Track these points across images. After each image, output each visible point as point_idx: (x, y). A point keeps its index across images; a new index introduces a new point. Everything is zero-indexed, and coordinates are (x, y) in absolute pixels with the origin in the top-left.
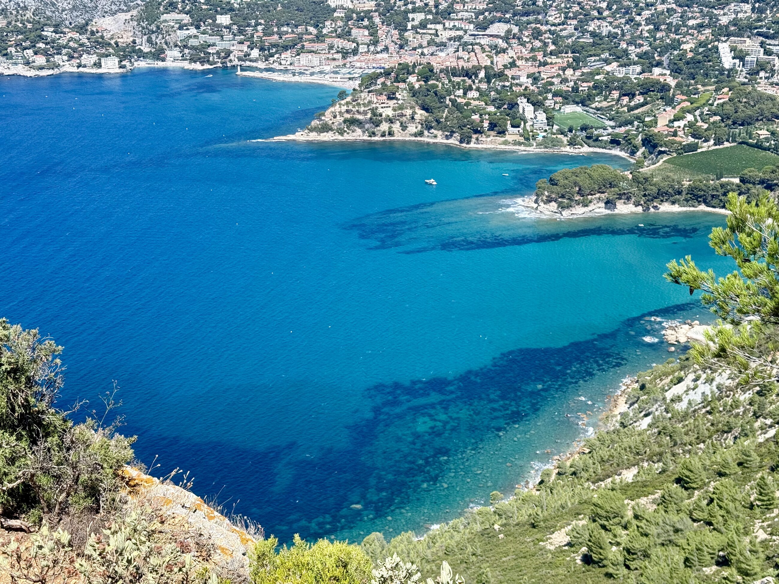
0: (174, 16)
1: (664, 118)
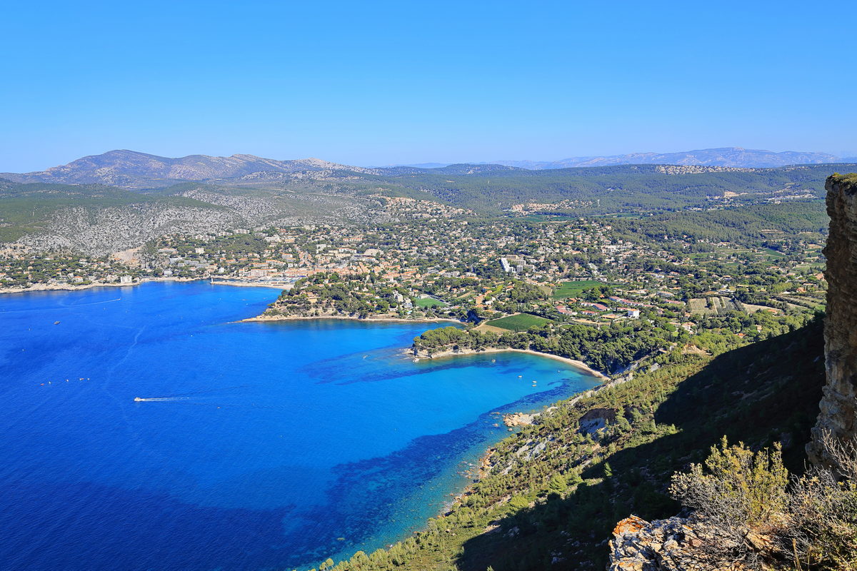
1: (479, 300)
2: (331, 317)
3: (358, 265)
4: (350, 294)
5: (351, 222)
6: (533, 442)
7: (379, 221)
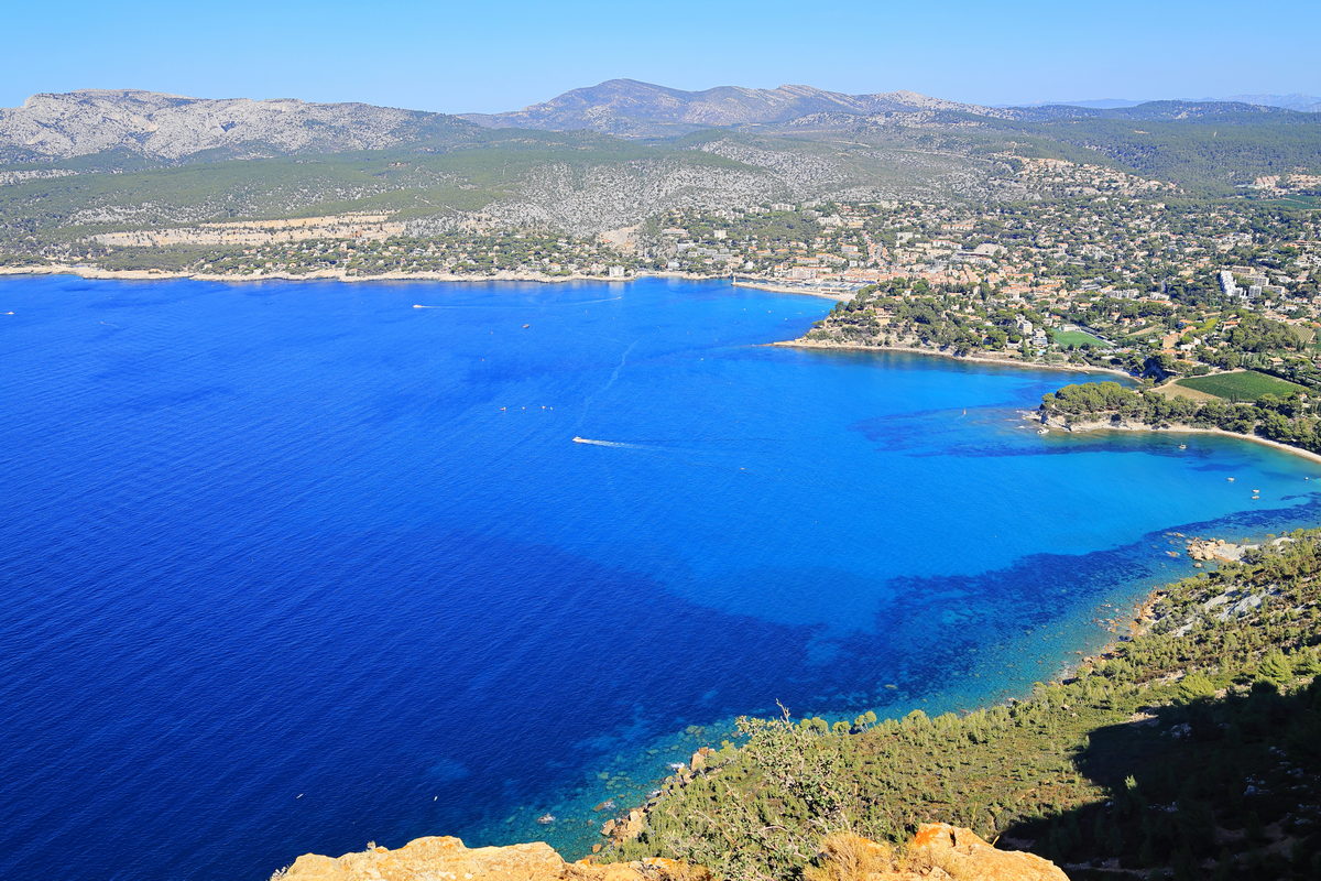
0: (673, 230)
1: (1169, 341)
2: (910, 349)
3: (963, 269)
4: (943, 316)
5: (958, 197)
6: (1239, 592)
7: (1006, 197)
